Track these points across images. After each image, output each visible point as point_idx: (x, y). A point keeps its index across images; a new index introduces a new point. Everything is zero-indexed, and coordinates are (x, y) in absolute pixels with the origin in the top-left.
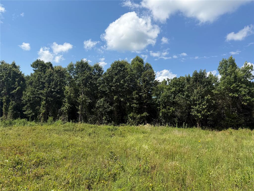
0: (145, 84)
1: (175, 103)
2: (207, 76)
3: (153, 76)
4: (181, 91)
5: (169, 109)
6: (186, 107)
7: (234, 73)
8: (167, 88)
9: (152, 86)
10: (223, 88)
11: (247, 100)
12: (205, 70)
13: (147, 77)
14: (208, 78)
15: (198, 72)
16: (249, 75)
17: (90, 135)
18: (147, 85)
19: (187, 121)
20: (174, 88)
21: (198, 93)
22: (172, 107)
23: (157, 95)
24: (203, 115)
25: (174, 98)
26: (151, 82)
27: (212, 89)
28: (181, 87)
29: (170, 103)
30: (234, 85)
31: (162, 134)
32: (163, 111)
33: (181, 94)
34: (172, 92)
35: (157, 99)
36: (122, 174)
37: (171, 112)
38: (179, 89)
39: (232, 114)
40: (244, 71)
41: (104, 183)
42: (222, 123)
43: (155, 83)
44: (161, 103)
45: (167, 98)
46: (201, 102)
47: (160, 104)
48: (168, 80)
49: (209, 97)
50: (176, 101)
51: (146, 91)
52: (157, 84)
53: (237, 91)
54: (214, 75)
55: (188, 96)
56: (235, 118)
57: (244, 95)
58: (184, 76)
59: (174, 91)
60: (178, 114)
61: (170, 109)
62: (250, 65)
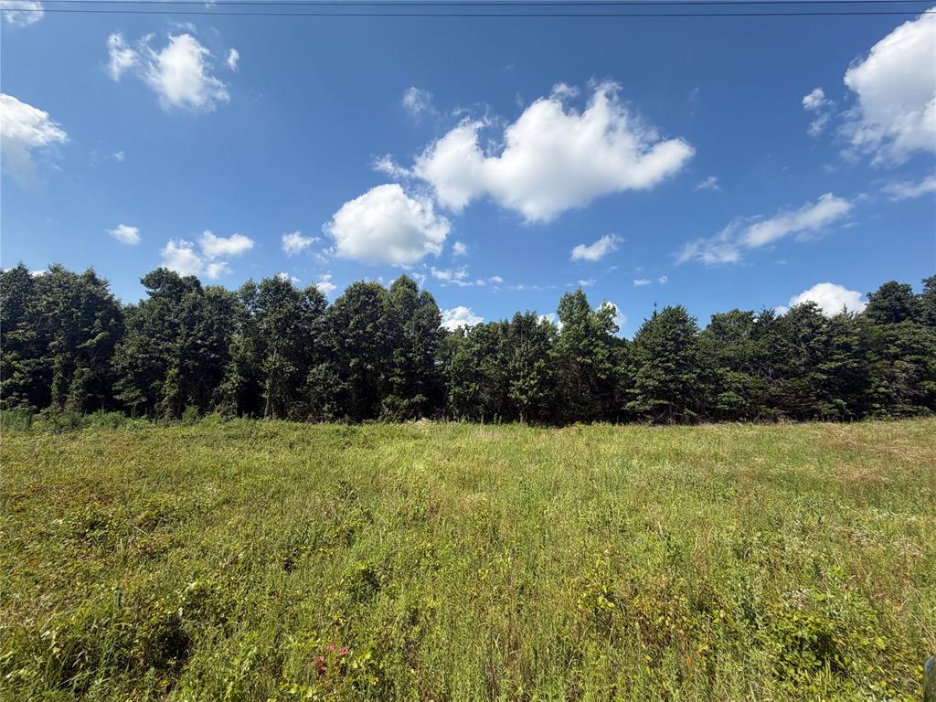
0: (421, 334)
1: (480, 375)
2: (539, 324)
3: (437, 319)
4: (491, 351)
5: (468, 387)
6: (500, 382)
7: (585, 320)
8: (465, 343)
9: (435, 340)
10: (567, 346)
11: (605, 369)
12: (535, 312)
13: (425, 320)
14: (540, 327)
15: (523, 315)
16: (609, 324)
17: (291, 446)
18: (423, 336)
19: (501, 411)
20: (479, 345)
21: (522, 355)
22: (474, 384)
23: (445, 358)
24: (530, 399)
25: (478, 365)
26: (432, 330)
27: (548, 349)
28: (492, 344)
29: (471, 374)
30: (585, 342)
31: (452, 438)
32: (457, 391)
33: (491, 357)
34: (473, 352)
35: (443, 365)
36: (367, 527)
37: (471, 393)
38: (488, 347)
39: (581, 396)
40: (602, 317)
41: (324, 552)
42: (564, 412)
43: (441, 333)
44: (453, 375)
45: (464, 364)
46: (529, 374)
47: (450, 378)
48: (467, 328)
49: (541, 363)
50: (482, 371)
51: (421, 348)
52: (444, 336)
53: (590, 353)
54: (550, 323)
55: (504, 362)
56: (587, 403)
57: (602, 361)
58: (498, 322)
59: (479, 351)
60: (485, 396)
61: (470, 388)
62: (611, 307)
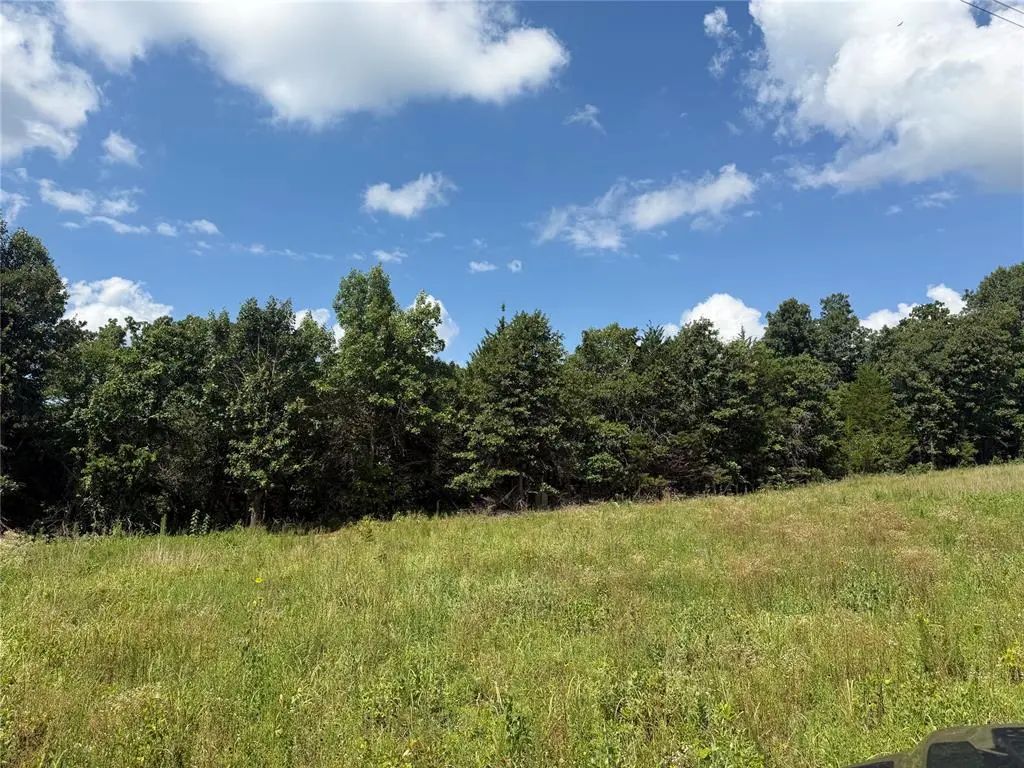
0: (8, 332)
1: (161, 431)
2: (297, 326)
3: (54, 302)
4: (188, 378)
5: (131, 456)
6: (207, 443)
7: (387, 325)
8: (126, 359)
9: (47, 349)
10: (350, 373)
11: (420, 417)
12: (289, 303)
13: (22, 302)
14: (297, 333)
15: (262, 306)
16: (428, 336)
18: (14, 339)
19: (208, 504)
20: (159, 364)
21: (257, 387)
22: (147, 448)
23: (72, 392)
24: (274, 476)
25: (156, 407)
26: (40, 327)
27: (313, 378)
28: (191, 363)
29: (138, 426)
30: (385, 366)
32: (101, 464)
33: (188, 390)
34: (147, 380)
35: (68, 408)
37: (137, 468)
38: (181, 369)
39: (375, 466)
40: (415, 321)
43: (65, 334)
44: (92, 429)
45: (123, 404)
46: (271, 426)
47: (85, 436)
48: (132, 325)
49: (299, 404)
50: (165, 420)
51: (8, 367)
52: (73, 341)
53: (392, 388)
54: (319, 327)
55: (216, 400)
56: (384, 480)
57: (414, 402)
58: (205, 317)
59: (158, 378)
60: (172, 475)
61: (136, 458)
62: (433, 306)
